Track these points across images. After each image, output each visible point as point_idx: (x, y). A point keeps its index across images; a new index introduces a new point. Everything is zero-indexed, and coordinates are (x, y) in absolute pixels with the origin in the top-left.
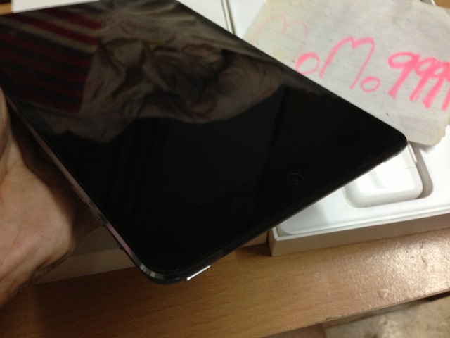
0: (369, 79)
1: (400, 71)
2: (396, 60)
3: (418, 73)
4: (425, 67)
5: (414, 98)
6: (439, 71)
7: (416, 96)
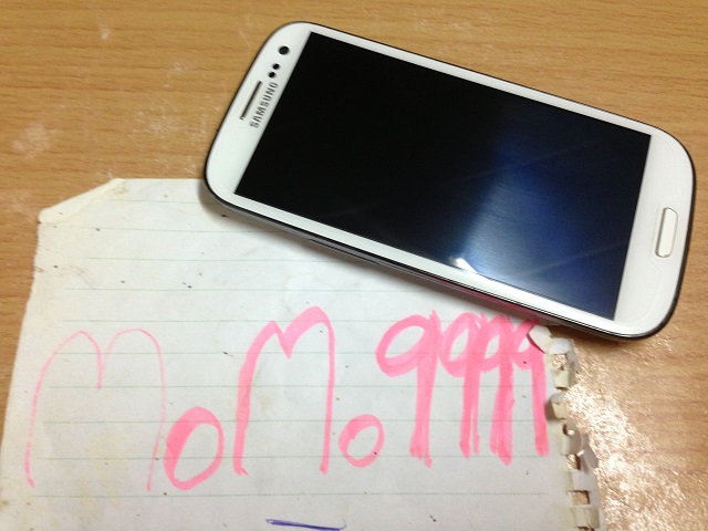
0: (354, 427)
1: (411, 377)
2: (393, 352)
3: (452, 368)
4: (460, 345)
5: (471, 443)
6: (493, 346)
7: (471, 437)
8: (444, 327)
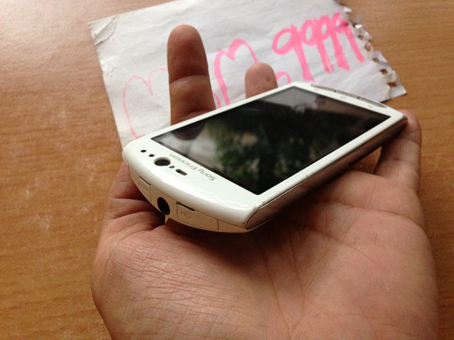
1: (292, 53)
2: (280, 46)
3: (310, 43)
4: (309, 33)
5: (330, 68)
6: (324, 28)
7: (329, 65)
8: (299, 30)
